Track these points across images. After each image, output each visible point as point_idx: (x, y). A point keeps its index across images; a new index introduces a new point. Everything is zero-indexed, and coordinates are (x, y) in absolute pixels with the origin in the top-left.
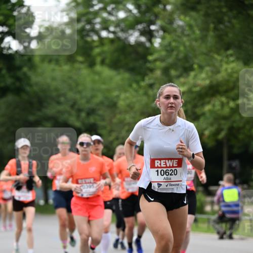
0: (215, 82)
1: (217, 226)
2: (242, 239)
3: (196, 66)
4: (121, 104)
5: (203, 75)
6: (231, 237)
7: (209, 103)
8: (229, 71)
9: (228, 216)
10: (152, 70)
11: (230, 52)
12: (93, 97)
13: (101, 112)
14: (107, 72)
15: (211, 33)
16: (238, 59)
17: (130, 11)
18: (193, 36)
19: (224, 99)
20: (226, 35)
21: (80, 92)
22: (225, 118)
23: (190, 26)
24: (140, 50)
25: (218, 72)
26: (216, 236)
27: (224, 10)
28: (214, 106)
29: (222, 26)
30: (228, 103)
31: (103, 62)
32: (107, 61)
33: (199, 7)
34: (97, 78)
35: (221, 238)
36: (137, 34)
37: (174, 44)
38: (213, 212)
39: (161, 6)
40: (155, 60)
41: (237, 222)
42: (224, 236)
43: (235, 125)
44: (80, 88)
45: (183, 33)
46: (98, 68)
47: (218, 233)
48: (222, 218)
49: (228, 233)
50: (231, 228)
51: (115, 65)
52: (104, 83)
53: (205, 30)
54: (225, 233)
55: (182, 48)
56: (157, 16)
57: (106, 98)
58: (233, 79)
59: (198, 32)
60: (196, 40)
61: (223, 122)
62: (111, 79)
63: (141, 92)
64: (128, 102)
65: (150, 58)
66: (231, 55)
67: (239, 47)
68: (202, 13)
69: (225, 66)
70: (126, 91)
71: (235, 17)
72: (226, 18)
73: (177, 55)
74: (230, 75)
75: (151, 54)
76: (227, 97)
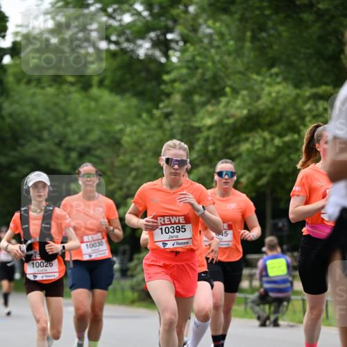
0: (254, 112)
1: (257, 309)
2: (292, 326)
3: (228, 90)
4: (126, 140)
5: (238, 102)
6: (276, 324)
7: (247, 139)
8: (274, 95)
9: (272, 295)
10: (168, 95)
11: (275, 70)
12: (89, 131)
13: (98, 152)
14: (106, 97)
15: (248, 44)
16: (285, 79)
17: (139, 14)
18: (224, 49)
19: (266, 135)
20: (271, 47)
21: (69, 125)
22: (268, 161)
23: (222, 35)
24: (153, 66)
25: (259, 98)
26: (257, 323)
27: (267, 12)
28: (253, 144)
29: (264, 35)
30: (272, 139)
31: (101, 84)
32: (107, 82)
33: (233, 9)
34: (93, 104)
35: (263, 325)
36: (147, 45)
37: (198, 59)
38: (252, 290)
39: (181, 7)
40: (174, 81)
41: (285, 303)
42: (268, 323)
43: (281, 170)
44: (70, 119)
45: (211, 43)
46: (95, 91)
47: (259, 318)
48: (264, 298)
49: (272, 318)
50: (276, 311)
51: (118, 88)
52: (103, 112)
53: (240, 39)
54: (268, 318)
55: (210, 64)
56: (175, 21)
57: (107, 133)
58: (279, 108)
59: (231, 43)
60: (229, 54)
61: (265, 165)
62: (113, 106)
63: (154, 124)
64: (135, 138)
65: (166, 77)
66: (277, 75)
67: (289, 64)
68: (237, 16)
69: (267, 89)
70: (133, 124)
71: (282, 23)
72: (270, 24)
73: (203, 74)
74: (275, 101)
75: (168, 73)
76: (271, 132)
